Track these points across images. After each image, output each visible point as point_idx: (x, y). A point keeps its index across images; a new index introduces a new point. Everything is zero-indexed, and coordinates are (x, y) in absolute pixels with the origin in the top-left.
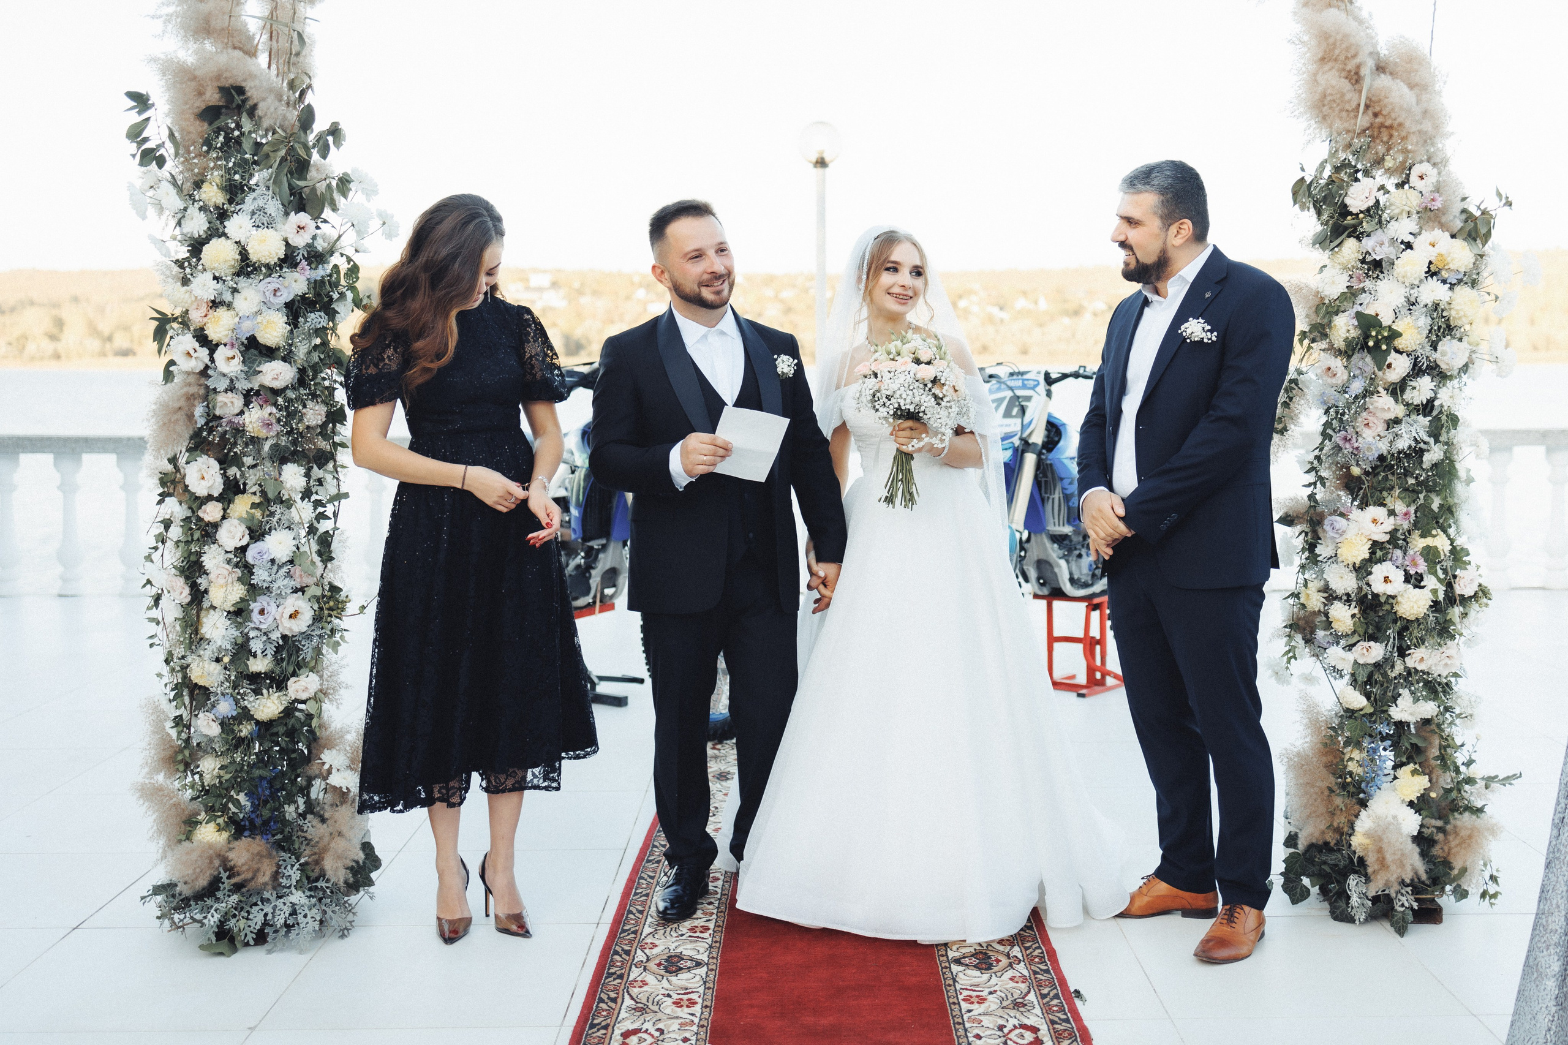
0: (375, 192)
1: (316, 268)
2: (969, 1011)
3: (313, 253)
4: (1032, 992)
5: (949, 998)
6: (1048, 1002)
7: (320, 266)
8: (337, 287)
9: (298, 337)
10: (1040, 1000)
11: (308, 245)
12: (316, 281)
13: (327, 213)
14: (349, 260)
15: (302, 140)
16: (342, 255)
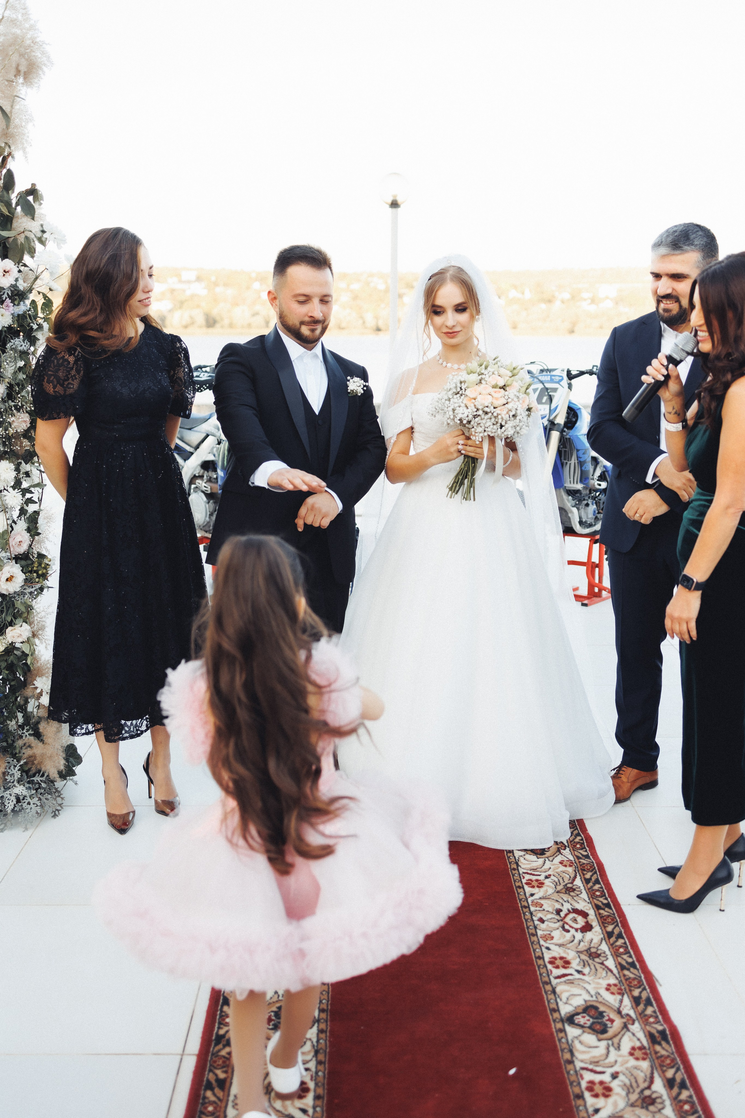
0: (64, 241)
1: (18, 305)
2: (532, 895)
3: (16, 292)
4: (578, 877)
5: (515, 881)
6: (592, 887)
7: (22, 303)
8: (35, 319)
9: (6, 360)
10: (585, 885)
11: (12, 286)
12: (19, 315)
13: (27, 259)
14: (45, 296)
15: (6, 199)
16: (39, 293)
